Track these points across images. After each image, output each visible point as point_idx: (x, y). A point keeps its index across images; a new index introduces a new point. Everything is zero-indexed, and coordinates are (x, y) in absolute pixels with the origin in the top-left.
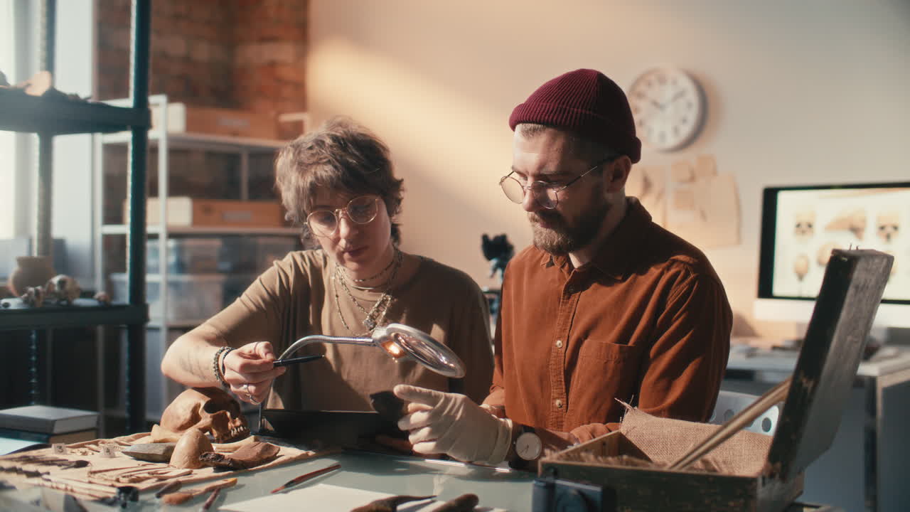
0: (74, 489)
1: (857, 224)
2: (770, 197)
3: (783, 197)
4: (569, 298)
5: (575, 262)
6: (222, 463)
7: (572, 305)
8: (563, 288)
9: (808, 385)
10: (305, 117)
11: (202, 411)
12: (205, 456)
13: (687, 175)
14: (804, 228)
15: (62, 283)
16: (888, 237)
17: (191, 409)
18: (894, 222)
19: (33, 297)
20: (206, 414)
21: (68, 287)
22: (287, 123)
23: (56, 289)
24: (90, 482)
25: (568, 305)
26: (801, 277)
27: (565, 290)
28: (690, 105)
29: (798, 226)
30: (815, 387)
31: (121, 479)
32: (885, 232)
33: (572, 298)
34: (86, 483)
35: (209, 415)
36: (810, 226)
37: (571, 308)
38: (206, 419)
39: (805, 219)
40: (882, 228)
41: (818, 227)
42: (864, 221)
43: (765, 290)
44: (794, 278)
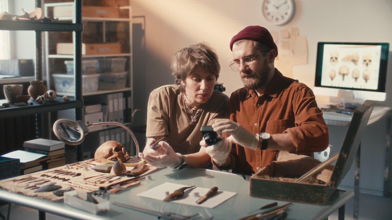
0: (83, 187)
1: (355, 59)
2: (320, 46)
3: (326, 46)
4: (258, 108)
5: (259, 95)
6: (130, 174)
7: (259, 110)
8: (255, 104)
9: (345, 156)
10: (129, 8)
11: (114, 152)
12: (124, 171)
13: (287, 36)
14: (334, 59)
15: (51, 94)
16: (367, 64)
17: (109, 150)
18: (370, 59)
19: (41, 99)
20: (116, 152)
21: (53, 95)
22: (122, 10)
23: (49, 96)
24: (86, 184)
25: (258, 111)
26: (332, 79)
27: (256, 105)
28: (288, 7)
29: (332, 58)
30: (347, 157)
31: (97, 182)
32: (366, 63)
33: (259, 108)
34: (84, 184)
35: (117, 153)
36: (336, 59)
37: (259, 111)
38: (115, 154)
39: (334, 56)
40: (365, 61)
41: (340, 59)
42: (358, 58)
43: (318, 83)
44: (330, 79)
